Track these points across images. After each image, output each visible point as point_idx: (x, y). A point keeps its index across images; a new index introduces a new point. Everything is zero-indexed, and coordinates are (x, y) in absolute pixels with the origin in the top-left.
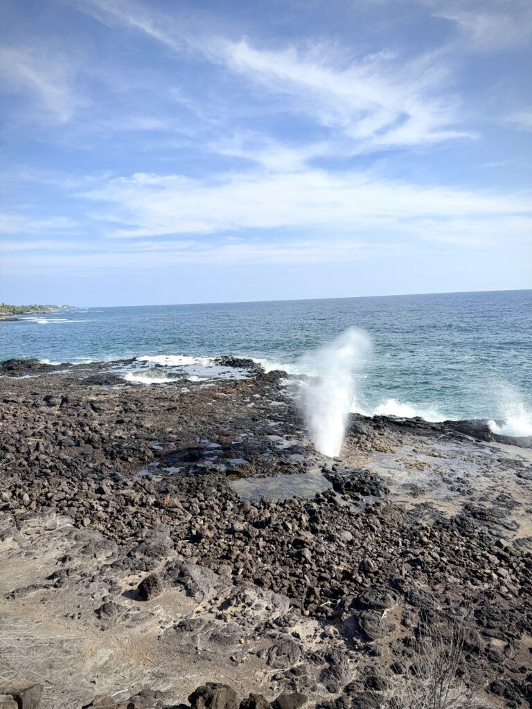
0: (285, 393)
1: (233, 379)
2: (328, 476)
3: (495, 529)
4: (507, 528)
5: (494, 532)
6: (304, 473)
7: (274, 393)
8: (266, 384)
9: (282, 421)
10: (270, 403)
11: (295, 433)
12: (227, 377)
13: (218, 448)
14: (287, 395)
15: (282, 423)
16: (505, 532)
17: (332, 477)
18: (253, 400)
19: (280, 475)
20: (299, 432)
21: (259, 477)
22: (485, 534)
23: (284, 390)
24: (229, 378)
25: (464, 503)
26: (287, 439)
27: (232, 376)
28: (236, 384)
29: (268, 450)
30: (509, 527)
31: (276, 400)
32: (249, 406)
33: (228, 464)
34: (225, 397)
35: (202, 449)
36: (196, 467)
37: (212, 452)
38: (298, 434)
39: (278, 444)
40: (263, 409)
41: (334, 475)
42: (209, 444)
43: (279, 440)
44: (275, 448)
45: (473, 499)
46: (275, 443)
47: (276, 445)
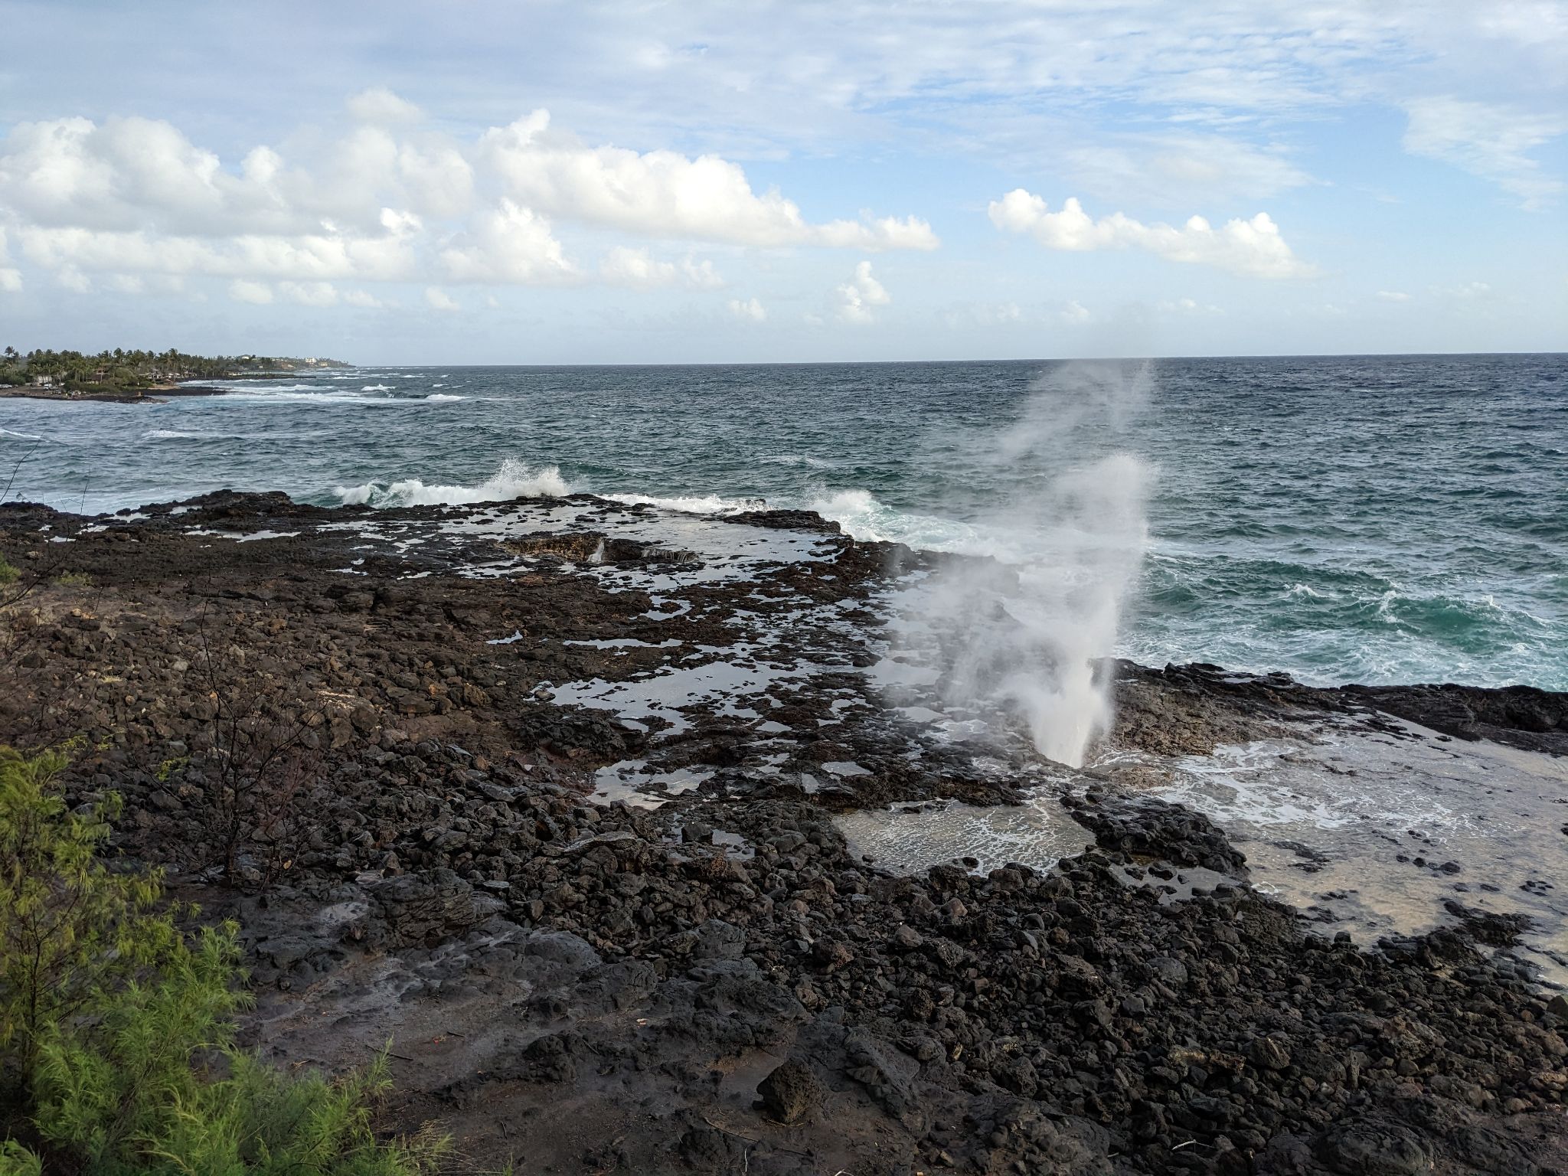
1: (779, 559)
2: (1082, 816)
6: (1015, 804)
13: (784, 735)
17: (1091, 818)
21: (907, 810)
22: (1512, 978)
28: (789, 573)
29: (911, 743)
33: (820, 774)
35: (744, 734)
36: (740, 779)
37: (770, 742)
41: (1095, 815)
42: (760, 723)
43: (934, 721)
44: (929, 740)
45: (1460, 887)
46: (925, 726)
47: (929, 733)
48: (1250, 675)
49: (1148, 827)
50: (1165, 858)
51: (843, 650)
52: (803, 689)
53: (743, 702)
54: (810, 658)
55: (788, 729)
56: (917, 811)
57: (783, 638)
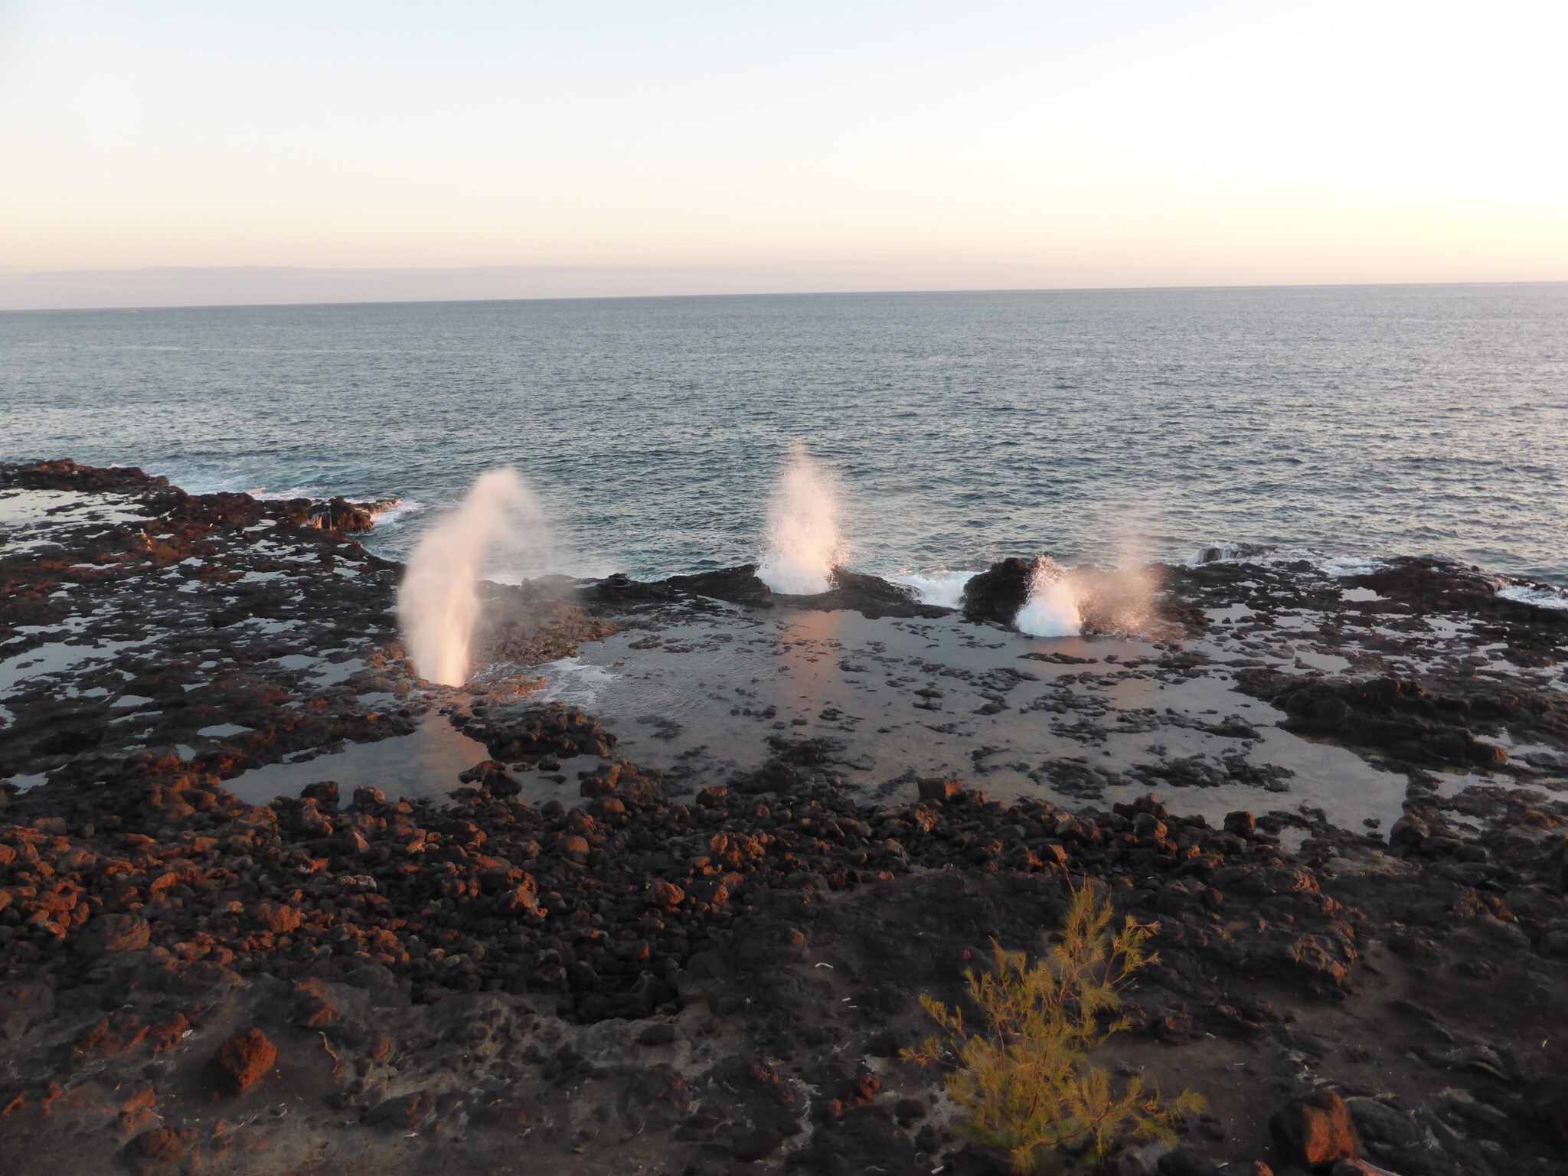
0: (271, 549)
1: (100, 522)
2: (470, 729)
3: (835, 773)
4: (857, 768)
5: (839, 780)
6: (408, 732)
7: (238, 551)
8: (207, 531)
9: (300, 618)
10: (242, 576)
11: (345, 645)
12: (78, 517)
13: (145, 708)
14: (278, 553)
15: (300, 623)
16: (856, 778)
17: (480, 730)
18: (188, 573)
19: (350, 746)
20: (357, 641)
21: (297, 760)
22: (825, 787)
23: (264, 542)
24: (87, 523)
25: (768, 738)
26: (334, 659)
27: (92, 516)
28: (118, 536)
29: (291, 693)
30: (857, 763)
31: (256, 570)
32: (183, 589)
34: (101, 572)
35: (96, 715)
36: (102, 763)
37: (130, 718)
38: (355, 646)
39: (315, 675)
40: (232, 593)
41: (483, 726)
42: (114, 700)
43: (311, 666)
44: (308, 685)
45: (779, 726)
46: (302, 673)
47: (308, 679)
48: (594, 580)
49: (532, 728)
50: (550, 752)
51: (197, 609)
52: (158, 657)
53: (87, 682)
54: (159, 622)
55: (149, 700)
56: (309, 757)
57: (124, 606)
